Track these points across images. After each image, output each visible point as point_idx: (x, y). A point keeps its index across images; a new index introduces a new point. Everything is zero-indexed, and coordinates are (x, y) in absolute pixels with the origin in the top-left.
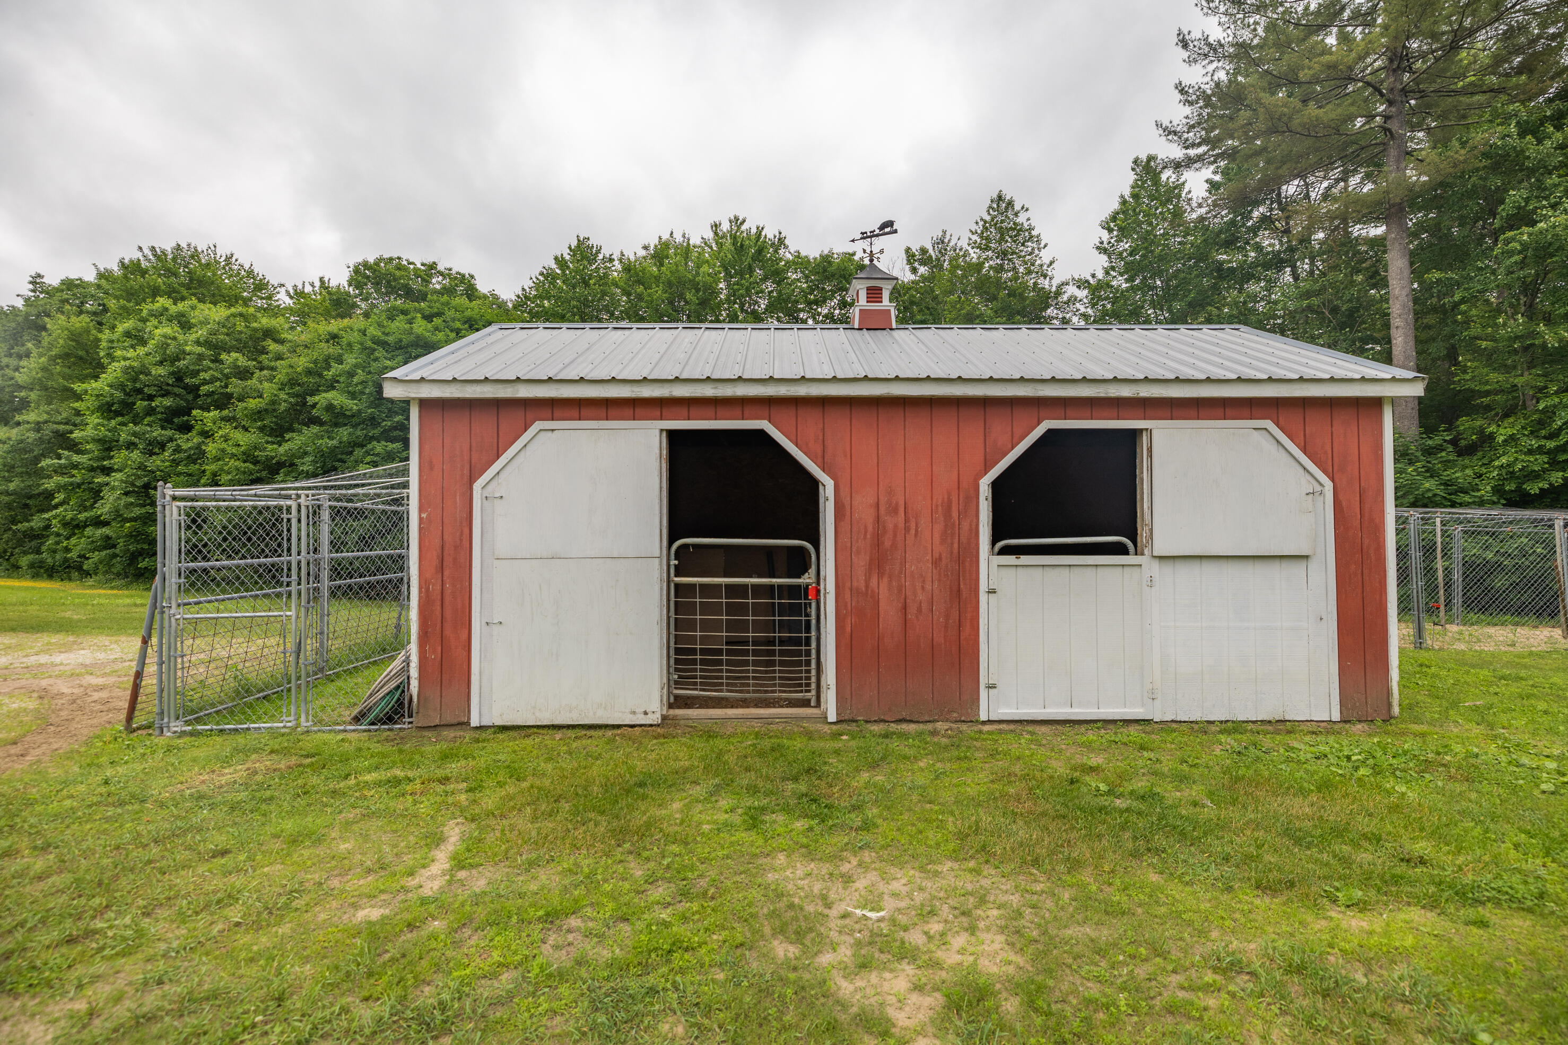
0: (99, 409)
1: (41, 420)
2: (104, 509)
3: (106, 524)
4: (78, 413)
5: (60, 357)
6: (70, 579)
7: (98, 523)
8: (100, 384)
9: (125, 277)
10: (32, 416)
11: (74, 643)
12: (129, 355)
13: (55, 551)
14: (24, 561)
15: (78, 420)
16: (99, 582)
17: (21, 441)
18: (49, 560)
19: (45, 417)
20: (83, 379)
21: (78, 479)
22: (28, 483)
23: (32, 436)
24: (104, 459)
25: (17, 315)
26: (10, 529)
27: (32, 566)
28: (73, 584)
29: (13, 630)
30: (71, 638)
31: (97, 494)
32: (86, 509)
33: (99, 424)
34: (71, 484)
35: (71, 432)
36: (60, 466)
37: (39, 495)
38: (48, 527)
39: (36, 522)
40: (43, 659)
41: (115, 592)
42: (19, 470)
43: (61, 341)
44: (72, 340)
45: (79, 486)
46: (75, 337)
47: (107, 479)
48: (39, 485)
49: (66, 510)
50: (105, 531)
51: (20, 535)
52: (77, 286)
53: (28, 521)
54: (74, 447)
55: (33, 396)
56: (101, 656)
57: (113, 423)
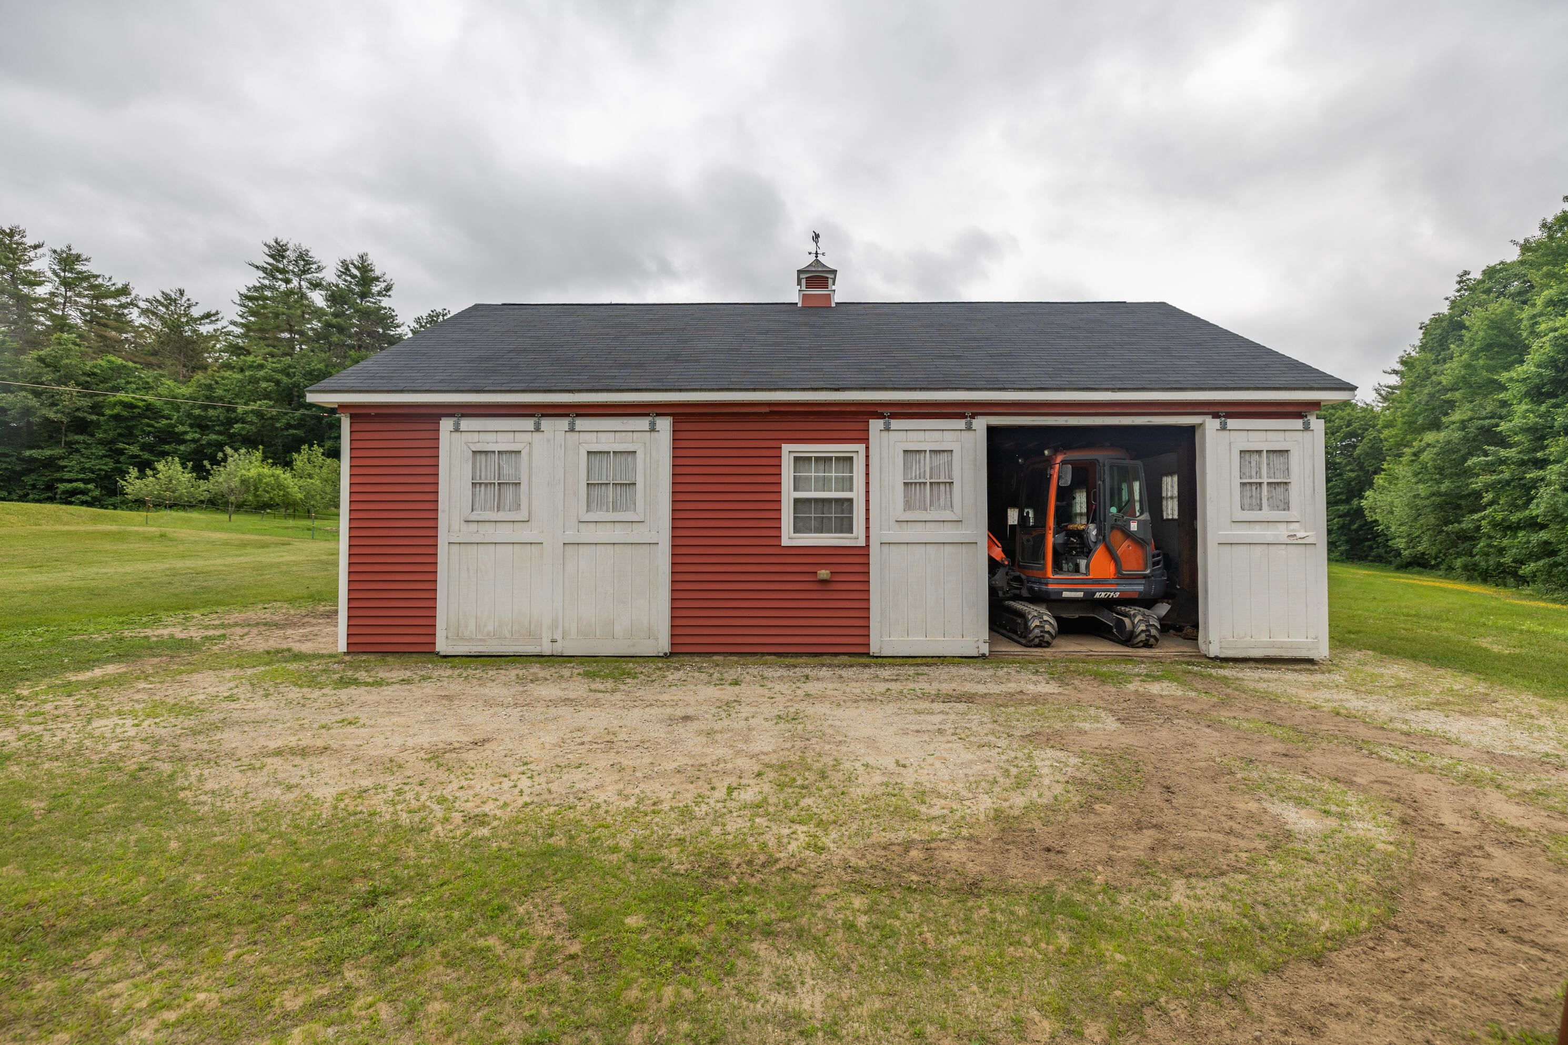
0: (1527, 394)
1: (1466, 418)
2: (1538, 509)
3: (1543, 527)
4: (1504, 404)
5: (1482, 350)
6: (1505, 586)
7: (1534, 525)
8: (1528, 368)
9: (1551, 237)
10: (1456, 416)
11: (1485, 698)
12: (1558, 325)
13: (1487, 554)
14: (1458, 563)
15: (1504, 411)
16: (1538, 591)
17: (1449, 442)
18: (1483, 563)
19: (1469, 413)
20: (1507, 368)
21: (1506, 475)
22: (1456, 484)
23: (1458, 434)
24: (1535, 450)
25: (1442, 321)
26: (1443, 531)
27: (1465, 567)
28: (1508, 592)
29: (1414, 657)
30: (1481, 688)
31: (1528, 491)
32: (1518, 508)
33: (1527, 411)
34: (1499, 482)
35: (1497, 425)
36: (1487, 463)
37: (1469, 495)
38: (1478, 528)
39: (1467, 523)
40: (1435, 722)
41: (1558, 606)
42: (1448, 471)
43: (1481, 334)
44: (1493, 328)
45: (1508, 483)
46: (1496, 325)
47: (1541, 472)
48: (1468, 485)
49: (1495, 511)
50: (1544, 535)
51: (1453, 537)
52: (1500, 271)
53: (1459, 522)
54: (1502, 442)
55: (1457, 395)
56: (1521, 738)
57: (1543, 408)
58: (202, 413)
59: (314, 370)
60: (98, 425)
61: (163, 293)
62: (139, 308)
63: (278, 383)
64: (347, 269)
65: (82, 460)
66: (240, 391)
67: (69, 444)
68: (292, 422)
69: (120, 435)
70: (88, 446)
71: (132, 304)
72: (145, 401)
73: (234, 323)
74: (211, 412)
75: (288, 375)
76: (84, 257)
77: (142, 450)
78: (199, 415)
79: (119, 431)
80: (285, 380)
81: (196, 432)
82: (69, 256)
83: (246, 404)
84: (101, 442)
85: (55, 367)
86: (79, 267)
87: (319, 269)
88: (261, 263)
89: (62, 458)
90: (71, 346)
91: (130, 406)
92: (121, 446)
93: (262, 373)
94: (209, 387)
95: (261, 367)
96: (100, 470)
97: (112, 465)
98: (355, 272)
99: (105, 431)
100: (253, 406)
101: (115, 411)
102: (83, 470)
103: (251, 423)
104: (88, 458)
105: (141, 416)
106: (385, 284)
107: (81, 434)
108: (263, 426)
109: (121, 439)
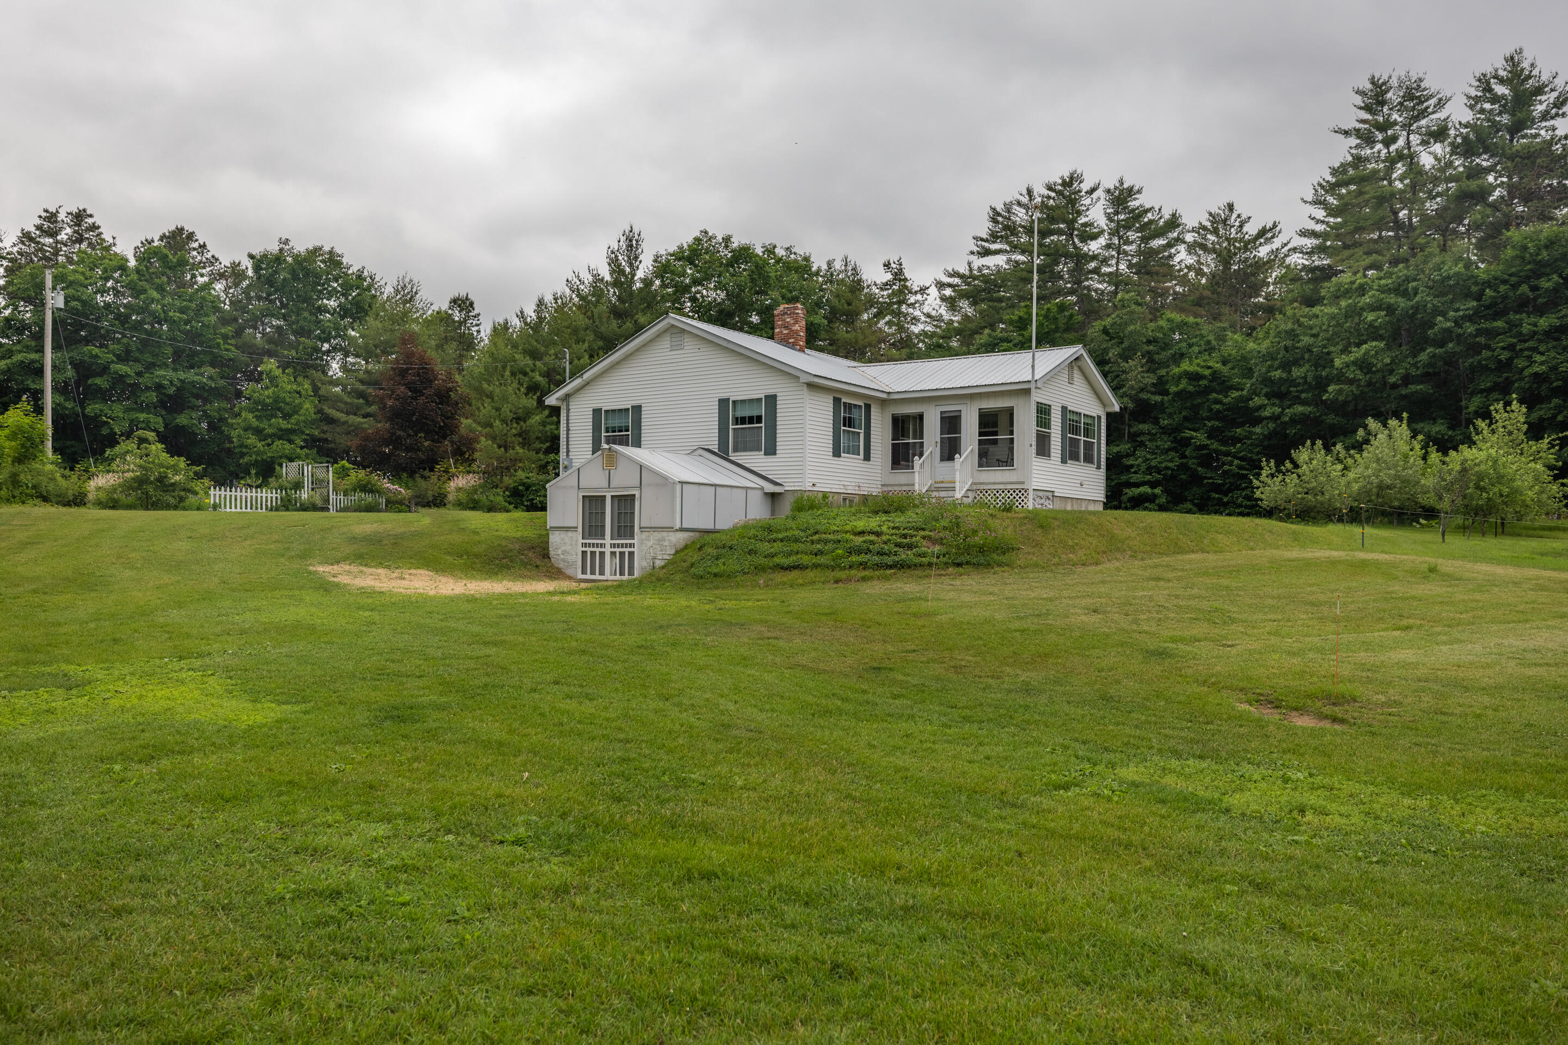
58: (1284, 375)
59: (1449, 278)
60: (1160, 407)
61: (1210, 214)
62: (1185, 242)
63: (1390, 309)
64: (1488, 89)
65: (1148, 456)
66: (1335, 334)
67: (1133, 437)
68: (1413, 372)
69: (1185, 418)
70: (1153, 437)
71: (1179, 240)
72: (1209, 367)
73: (1304, 233)
74: (1296, 372)
75: (1405, 294)
76: (1136, 188)
77: (1209, 438)
78: (1280, 379)
79: (1184, 413)
80: (1402, 302)
81: (1274, 404)
82: (1122, 191)
83: (1345, 351)
84: (1165, 431)
85: (1119, 337)
86: (1133, 204)
87: (1441, 104)
88: (1352, 124)
89: (1128, 455)
90: (1133, 307)
91: (1194, 377)
92: (1188, 433)
93: (1367, 299)
94: (1291, 334)
95: (1362, 290)
96: (1167, 468)
97: (1178, 461)
98: (1500, 90)
99: (1170, 416)
100: (1357, 353)
101: (1181, 386)
102: (1149, 470)
103: (1351, 382)
104: (1153, 453)
105: (1207, 391)
106: (1555, 94)
107: (1144, 422)
108: (1369, 384)
109: (1187, 424)
